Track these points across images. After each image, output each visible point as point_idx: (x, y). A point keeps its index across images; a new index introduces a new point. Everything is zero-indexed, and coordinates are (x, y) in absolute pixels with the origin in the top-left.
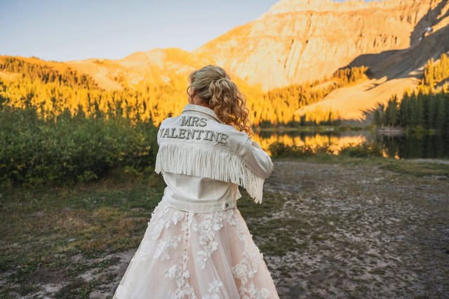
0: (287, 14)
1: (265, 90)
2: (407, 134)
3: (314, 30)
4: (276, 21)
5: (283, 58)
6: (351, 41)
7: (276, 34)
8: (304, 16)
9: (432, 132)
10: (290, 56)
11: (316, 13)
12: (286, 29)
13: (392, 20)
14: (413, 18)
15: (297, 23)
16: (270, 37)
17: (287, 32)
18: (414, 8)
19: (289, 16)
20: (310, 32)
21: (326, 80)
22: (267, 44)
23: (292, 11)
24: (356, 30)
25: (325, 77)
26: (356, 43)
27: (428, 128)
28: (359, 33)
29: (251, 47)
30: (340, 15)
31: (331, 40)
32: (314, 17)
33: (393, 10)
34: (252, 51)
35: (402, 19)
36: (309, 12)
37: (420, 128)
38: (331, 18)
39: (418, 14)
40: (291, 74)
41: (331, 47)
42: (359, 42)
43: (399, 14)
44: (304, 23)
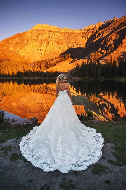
0: (41, 30)
1: (31, 62)
2: (83, 80)
3: (51, 38)
4: (36, 33)
5: (39, 49)
6: (65, 44)
7: (36, 38)
8: (47, 32)
9: (92, 79)
10: (42, 48)
11: (52, 31)
12: (40, 36)
13: (80, 37)
14: (87, 37)
15: (45, 34)
16: (33, 39)
17: (40, 38)
18: (87, 33)
19: (41, 31)
21: (56, 59)
22: (32, 42)
23: (43, 29)
24: (67, 40)
25: (56, 57)
26: (67, 45)
27: (90, 78)
28: (68, 41)
29: (25, 43)
30: (61, 33)
31: (58, 43)
32: (51, 33)
33: (80, 34)
34: (26, 45)
35: (83, 37)
36: (49, 30)
37: (87, 78)
38: (58, 34)
40: (43, 55)
41: (58, 45)
42: (68, 45)
43: (82, 35)
44: (48, 35)
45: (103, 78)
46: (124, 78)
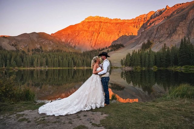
0: (92, 22)
1: (82, 52)
2: (134, 70)
3: (102, 29)
4: (87, 24)
5: (90, 39)
6: (116, 34)
7: (87, 29)
8: (98, 23)
9: (144, 69)
10: (93, 38)
11: (103, 22)
12: (91, 28)
13: (131, 27)
14: (138, 26)
15: (95, 26)
16: (85, 30)
17: (91, 29)
18: (138, 23)
19: (92, 23)
20: (101, 29)
22: (83, 33)
23: (94, 21)
24: (118, 30)
25: (106, 47)
26: (118, 35)
27: (142, 67)
28: (119, 31)
29: (77, 34)
30: (112, 24)
31: (109, 33)
32: (102, 24)
33: (131, 23)
34: (77, 36)
35: (134, 27)
36: (100, 21)
37: (139, 67)
38: (109, 25)
39: (140, 25)
40: (93, 45)
41: (109, 35)
42: (119, 34)
43: (133, 25)
44: (98, 25)
45: (156, 67)
46: (180, 67)
